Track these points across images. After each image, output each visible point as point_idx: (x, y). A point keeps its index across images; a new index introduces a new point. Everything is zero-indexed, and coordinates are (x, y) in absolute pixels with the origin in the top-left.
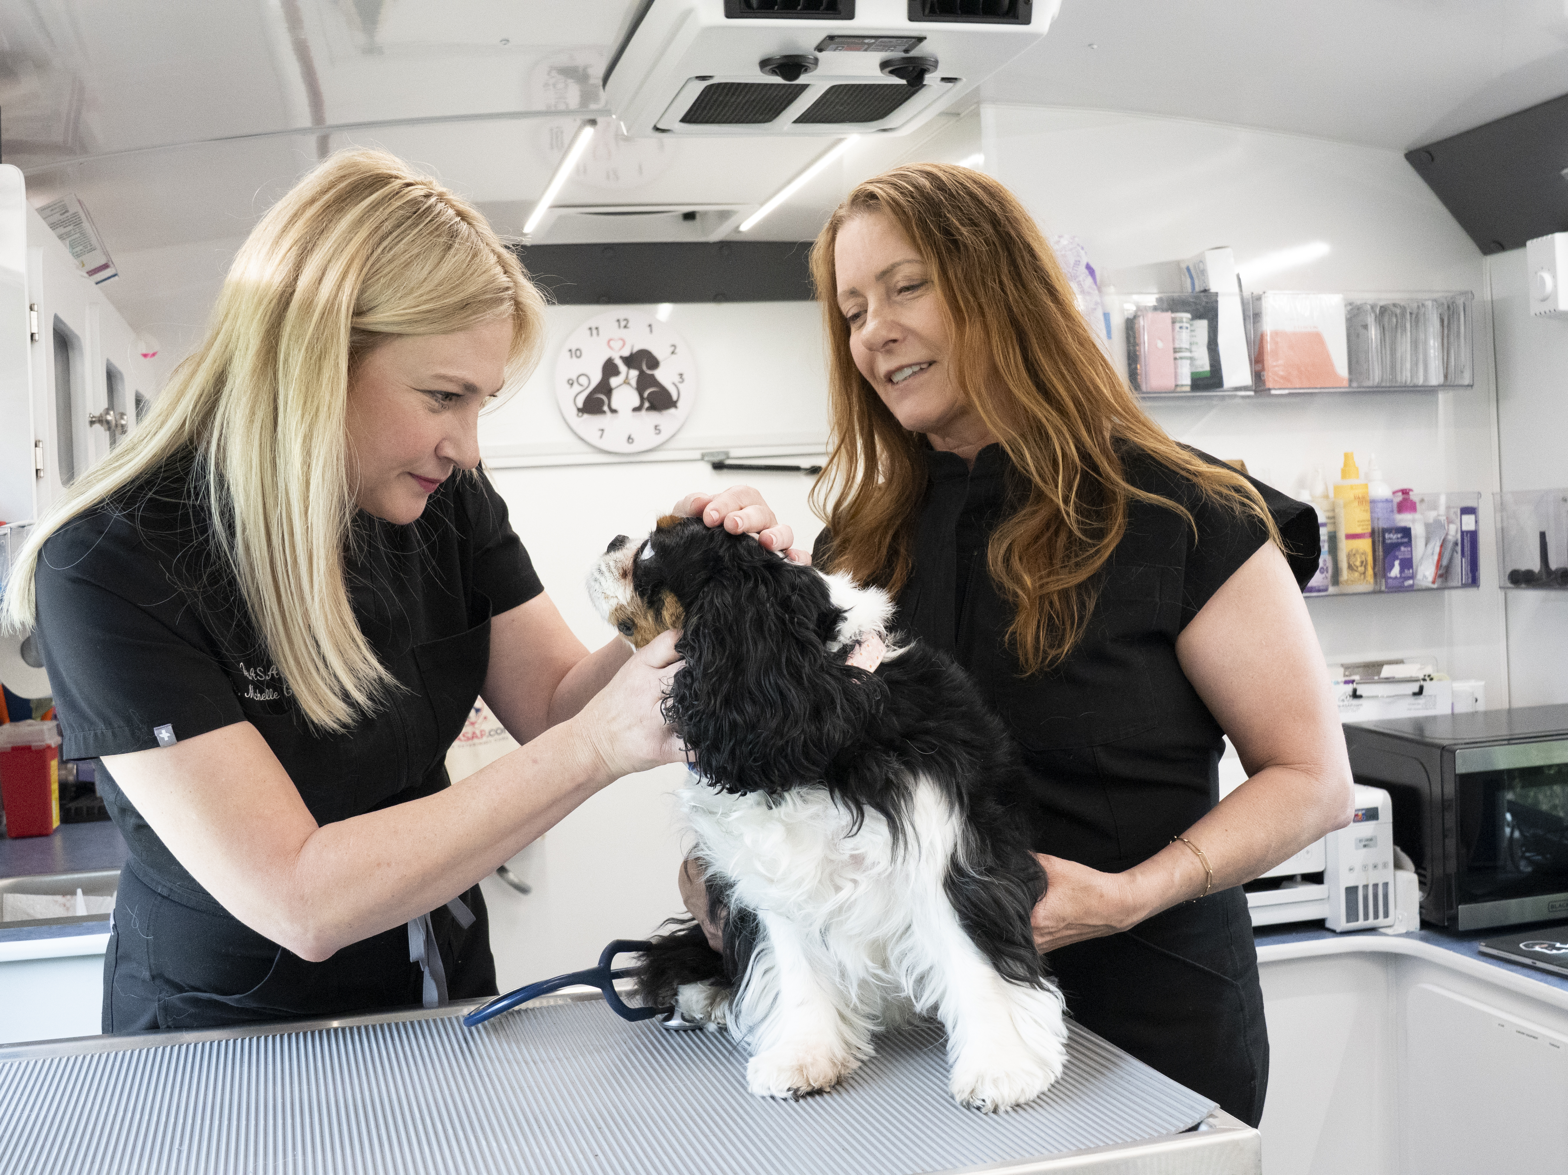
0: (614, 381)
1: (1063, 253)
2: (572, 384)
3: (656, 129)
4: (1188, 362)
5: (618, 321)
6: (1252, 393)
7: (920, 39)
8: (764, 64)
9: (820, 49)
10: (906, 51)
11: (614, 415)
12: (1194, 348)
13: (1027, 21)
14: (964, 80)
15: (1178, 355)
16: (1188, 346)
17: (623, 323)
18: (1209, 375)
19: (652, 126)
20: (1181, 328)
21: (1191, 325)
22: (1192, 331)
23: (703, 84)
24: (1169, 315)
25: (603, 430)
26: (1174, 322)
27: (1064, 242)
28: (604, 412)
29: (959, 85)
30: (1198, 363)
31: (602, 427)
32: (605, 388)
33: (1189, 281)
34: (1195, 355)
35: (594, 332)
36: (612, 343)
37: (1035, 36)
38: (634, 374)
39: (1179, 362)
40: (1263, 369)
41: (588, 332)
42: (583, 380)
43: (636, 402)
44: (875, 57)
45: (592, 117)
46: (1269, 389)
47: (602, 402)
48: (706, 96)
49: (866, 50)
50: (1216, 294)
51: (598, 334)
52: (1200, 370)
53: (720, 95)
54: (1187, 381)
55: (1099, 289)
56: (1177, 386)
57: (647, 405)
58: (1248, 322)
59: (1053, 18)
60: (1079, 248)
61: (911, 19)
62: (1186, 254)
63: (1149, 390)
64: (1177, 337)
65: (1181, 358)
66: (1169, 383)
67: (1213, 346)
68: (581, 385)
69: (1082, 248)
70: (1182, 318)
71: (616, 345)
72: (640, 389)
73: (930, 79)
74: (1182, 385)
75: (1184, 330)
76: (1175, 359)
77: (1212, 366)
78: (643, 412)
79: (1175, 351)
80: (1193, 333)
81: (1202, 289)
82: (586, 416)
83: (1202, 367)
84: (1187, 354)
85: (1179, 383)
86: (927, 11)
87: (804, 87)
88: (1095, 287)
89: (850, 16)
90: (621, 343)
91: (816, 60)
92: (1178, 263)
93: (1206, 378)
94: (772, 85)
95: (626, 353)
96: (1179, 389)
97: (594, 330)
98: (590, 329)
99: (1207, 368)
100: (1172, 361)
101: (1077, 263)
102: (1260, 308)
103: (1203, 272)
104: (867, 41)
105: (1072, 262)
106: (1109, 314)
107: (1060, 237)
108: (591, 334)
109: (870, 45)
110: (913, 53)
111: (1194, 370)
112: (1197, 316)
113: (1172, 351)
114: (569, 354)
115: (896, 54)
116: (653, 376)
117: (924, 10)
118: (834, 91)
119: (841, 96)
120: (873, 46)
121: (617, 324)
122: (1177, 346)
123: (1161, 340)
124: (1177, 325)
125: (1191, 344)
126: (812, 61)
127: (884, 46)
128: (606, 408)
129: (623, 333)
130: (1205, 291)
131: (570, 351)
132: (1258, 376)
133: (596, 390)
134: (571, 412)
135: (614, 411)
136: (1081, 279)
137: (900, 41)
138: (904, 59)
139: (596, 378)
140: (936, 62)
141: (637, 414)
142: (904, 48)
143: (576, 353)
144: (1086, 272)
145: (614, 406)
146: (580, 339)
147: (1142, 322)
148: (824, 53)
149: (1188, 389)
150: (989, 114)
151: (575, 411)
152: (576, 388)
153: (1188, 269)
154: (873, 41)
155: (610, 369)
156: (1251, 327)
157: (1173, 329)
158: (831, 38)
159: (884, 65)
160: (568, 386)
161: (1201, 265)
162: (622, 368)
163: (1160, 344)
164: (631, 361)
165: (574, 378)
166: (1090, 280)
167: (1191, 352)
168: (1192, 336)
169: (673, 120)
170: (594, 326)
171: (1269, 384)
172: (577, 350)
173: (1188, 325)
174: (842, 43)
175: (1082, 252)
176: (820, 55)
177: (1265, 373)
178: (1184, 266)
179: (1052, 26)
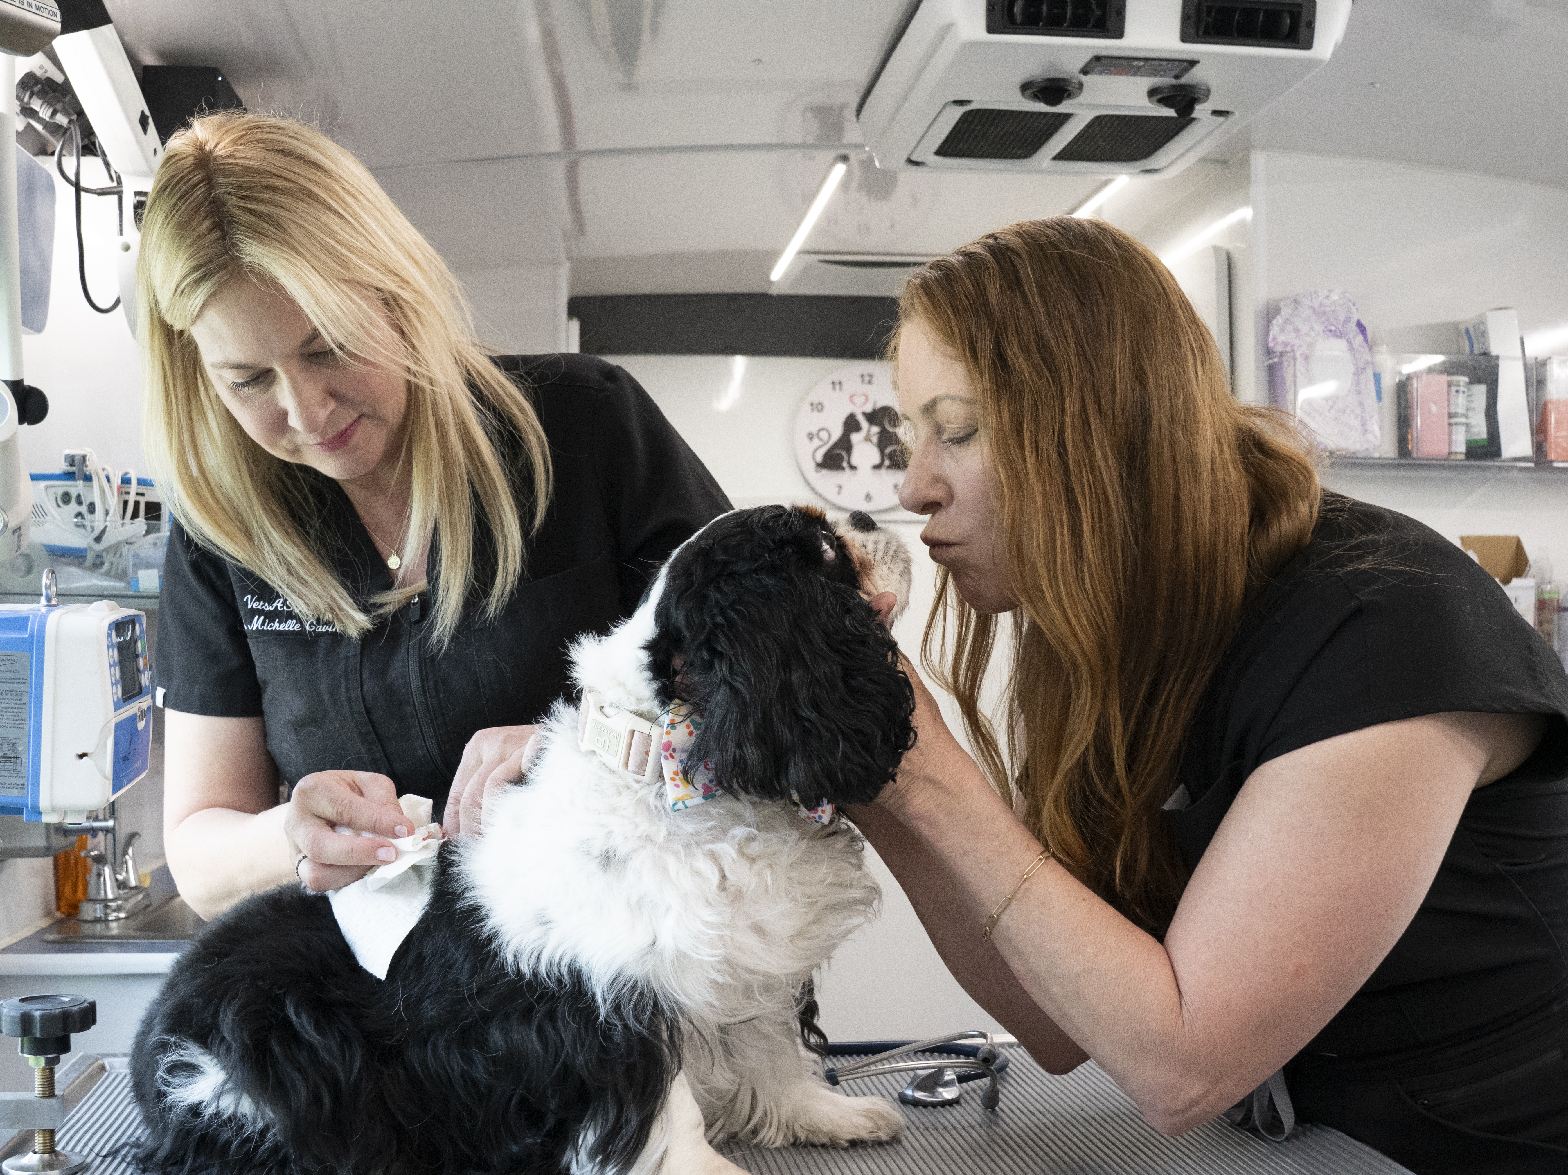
0: (855, 438)
1: (1333, 308)
2: (811, 439)
3: (910, 162)
4: (1464, 428)
5: (862, 376)
6: (1532, 465)
7: (1193, 63)
8: (1025, 87)
9: (1085, 71)
10: (1177, 77)
11: (854, 472)
12: (1470, 414)
13: (1308, 45)
14: (1237, 113)
15: (1453, 421)
16: (1464, 412)
17: (867, 379)
18: (1486, 443)
19: (905, 157)
20: (1457, 391)
21: (1469, 390)
22: (1469, 396)
23: (959, 111)
24: (1445, 378)
25: (840, 487)
26: (1450, 385)
27: (1334, 297)
28: (843, 468)
29: (1231, 119)
30: (1475, 430)
31: (840, 483)
32: (845, 444)
33: (1467, 343)
34: (1472, 421)
35: (837, 386)
36: (855, 398)
37: (1316, 63)
38: (875, 429)
39: (1454, 427)
40: (1545, 440)
41: (831, 386)
42: (824, 435)
43: (876, 458)
44: (1145, 83)
45: (844, 152)
46: (1552, 462)
47: (841, 458)
48: (964, 123)
49: (1134, 75)
50: (1498, 357)
51: (841, 388)
52: (1476, 437)
53: (977, 126)
54: (1461, 448)
55: (1370, 348)
56: (1450, 453)
57: (887, 463)
58: (1530, 390)
59: (1336, 44)
60: (1351, 304)
61: (1185, 39)
62: (1464, 315)
63: (1420, 455)
64: (1453, 401)
65: (1456, 424)
66: (1443, 450)
67: (1491, 413)
68: (821, 439)
69: (1354, 304)
70: (1459, 382)
71: (859, 400)
72: (881, 446)
73: (1201, 111)
74: (1456, 453)
75: (1461, 395)
76: (1450, 425)
77: (1489, 433)
78: (883, 471)
79: (1451, 415)
80: (1471, 399)
81: (1482, 351)
82: (824, 472)
83: (1479, 434)
84: (1463, 420)
85: (1454, 449)
86: (1201, 33)
87: (1066, 117)
88: (1366, 346)
89: (1119, 33)
90: (864, 398)
91: (1081, 85)
92: (1456, 325)
93: (1483, 446)
94: (1034, 113)
95: (869, 409)
96: (1452, 457)
97: (837, 385)
98: (833, 383)
99: (1484, 435)
100: (1446, 426)
101: (1347, 320)
102: (1544, 374)
103: (1484, 334)
104: (1135, 63)
105: (1342, 318)
106: (1379, 375)
107: (1330, 291)
108: (834, 388)
109: (1138, 68)
110: (1185, 80)
111: (1470, 437)
112: (1475, 380)
113: (1446, 416)
114: (810, 407)
115: (1166, 81)
116: (895, 434)
117: (1197, 31)
118: (1099, 122)
119: (1104, 130)
120: (1142, 70)
121: (860, 379)
122: (1452, 410)
123: (1436, 404)
124: (1454, 389)
125: (1467, 409)
126: (1075, 86)
127: (1155, 70)
128: (845, 464)
129: (867, 388)
130: (1486, 354)
131: (812, 404)
132: (1540, 447)
133: (837, 445)
134: (809, 467)
135: (853, 468)
136: (1351, 336)
137: (1170, 64)
138: (1174, 86)
139: (837, 433)
140: (1208, 91)
141: (877, 471)
142: (1175, 73)
143: (818, 407)
144: (1357, 329)
145: (854, 461)
146: (822, 392)
147: (1415, 385)
148: (1089, 77)
149: (1462, 457)
150: (1259, 161)
151: (813, 466)
152: (816, 442)
153: (1467, 331)
154: (1142, 63)
155: (851, 425)
156: (1534, 394)
157: (1449, 392)
158: (1098, 59)
159: (1152, 93)
160: (807, 440)
161: (1482, 326)
162: (864, 424)
163: (1434, 408)
164: (873, 417)
165: (814, 431)
166: (1360, 338)
167: (1467, 417)
168: (1469, 402)
169: (927, 152)
170: (837, 380)
171: (1552, 456)
172: (820, 404)
173: (1465, 389)
174: (1110, 65)
175: (1354, 309)
176: (1085, 79)
177: (1547, 445)
178: (1462, 328)
179: (1335, 53)
